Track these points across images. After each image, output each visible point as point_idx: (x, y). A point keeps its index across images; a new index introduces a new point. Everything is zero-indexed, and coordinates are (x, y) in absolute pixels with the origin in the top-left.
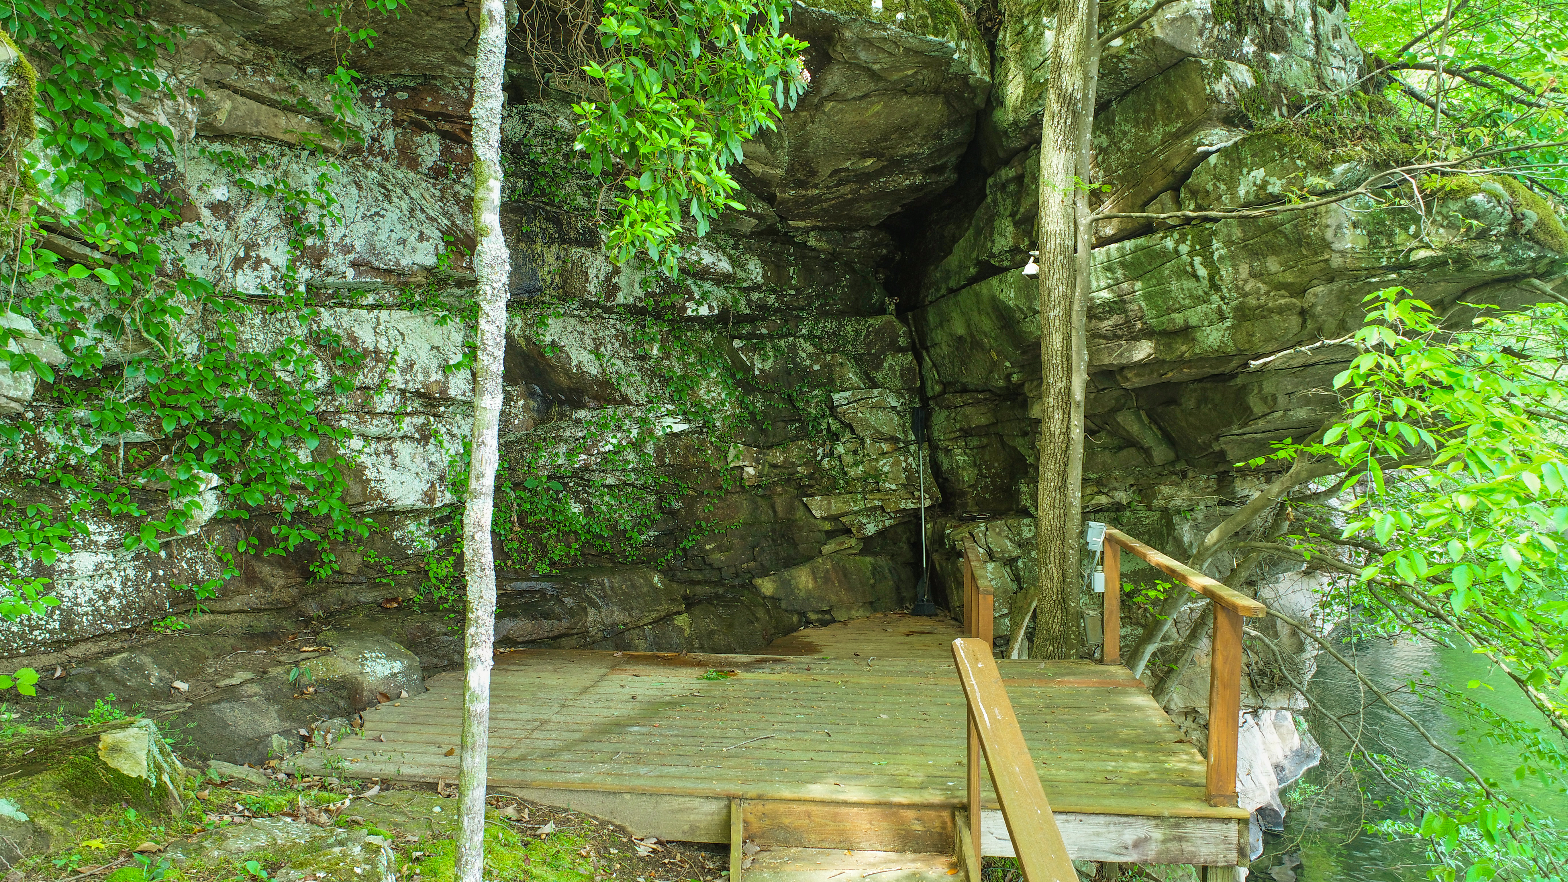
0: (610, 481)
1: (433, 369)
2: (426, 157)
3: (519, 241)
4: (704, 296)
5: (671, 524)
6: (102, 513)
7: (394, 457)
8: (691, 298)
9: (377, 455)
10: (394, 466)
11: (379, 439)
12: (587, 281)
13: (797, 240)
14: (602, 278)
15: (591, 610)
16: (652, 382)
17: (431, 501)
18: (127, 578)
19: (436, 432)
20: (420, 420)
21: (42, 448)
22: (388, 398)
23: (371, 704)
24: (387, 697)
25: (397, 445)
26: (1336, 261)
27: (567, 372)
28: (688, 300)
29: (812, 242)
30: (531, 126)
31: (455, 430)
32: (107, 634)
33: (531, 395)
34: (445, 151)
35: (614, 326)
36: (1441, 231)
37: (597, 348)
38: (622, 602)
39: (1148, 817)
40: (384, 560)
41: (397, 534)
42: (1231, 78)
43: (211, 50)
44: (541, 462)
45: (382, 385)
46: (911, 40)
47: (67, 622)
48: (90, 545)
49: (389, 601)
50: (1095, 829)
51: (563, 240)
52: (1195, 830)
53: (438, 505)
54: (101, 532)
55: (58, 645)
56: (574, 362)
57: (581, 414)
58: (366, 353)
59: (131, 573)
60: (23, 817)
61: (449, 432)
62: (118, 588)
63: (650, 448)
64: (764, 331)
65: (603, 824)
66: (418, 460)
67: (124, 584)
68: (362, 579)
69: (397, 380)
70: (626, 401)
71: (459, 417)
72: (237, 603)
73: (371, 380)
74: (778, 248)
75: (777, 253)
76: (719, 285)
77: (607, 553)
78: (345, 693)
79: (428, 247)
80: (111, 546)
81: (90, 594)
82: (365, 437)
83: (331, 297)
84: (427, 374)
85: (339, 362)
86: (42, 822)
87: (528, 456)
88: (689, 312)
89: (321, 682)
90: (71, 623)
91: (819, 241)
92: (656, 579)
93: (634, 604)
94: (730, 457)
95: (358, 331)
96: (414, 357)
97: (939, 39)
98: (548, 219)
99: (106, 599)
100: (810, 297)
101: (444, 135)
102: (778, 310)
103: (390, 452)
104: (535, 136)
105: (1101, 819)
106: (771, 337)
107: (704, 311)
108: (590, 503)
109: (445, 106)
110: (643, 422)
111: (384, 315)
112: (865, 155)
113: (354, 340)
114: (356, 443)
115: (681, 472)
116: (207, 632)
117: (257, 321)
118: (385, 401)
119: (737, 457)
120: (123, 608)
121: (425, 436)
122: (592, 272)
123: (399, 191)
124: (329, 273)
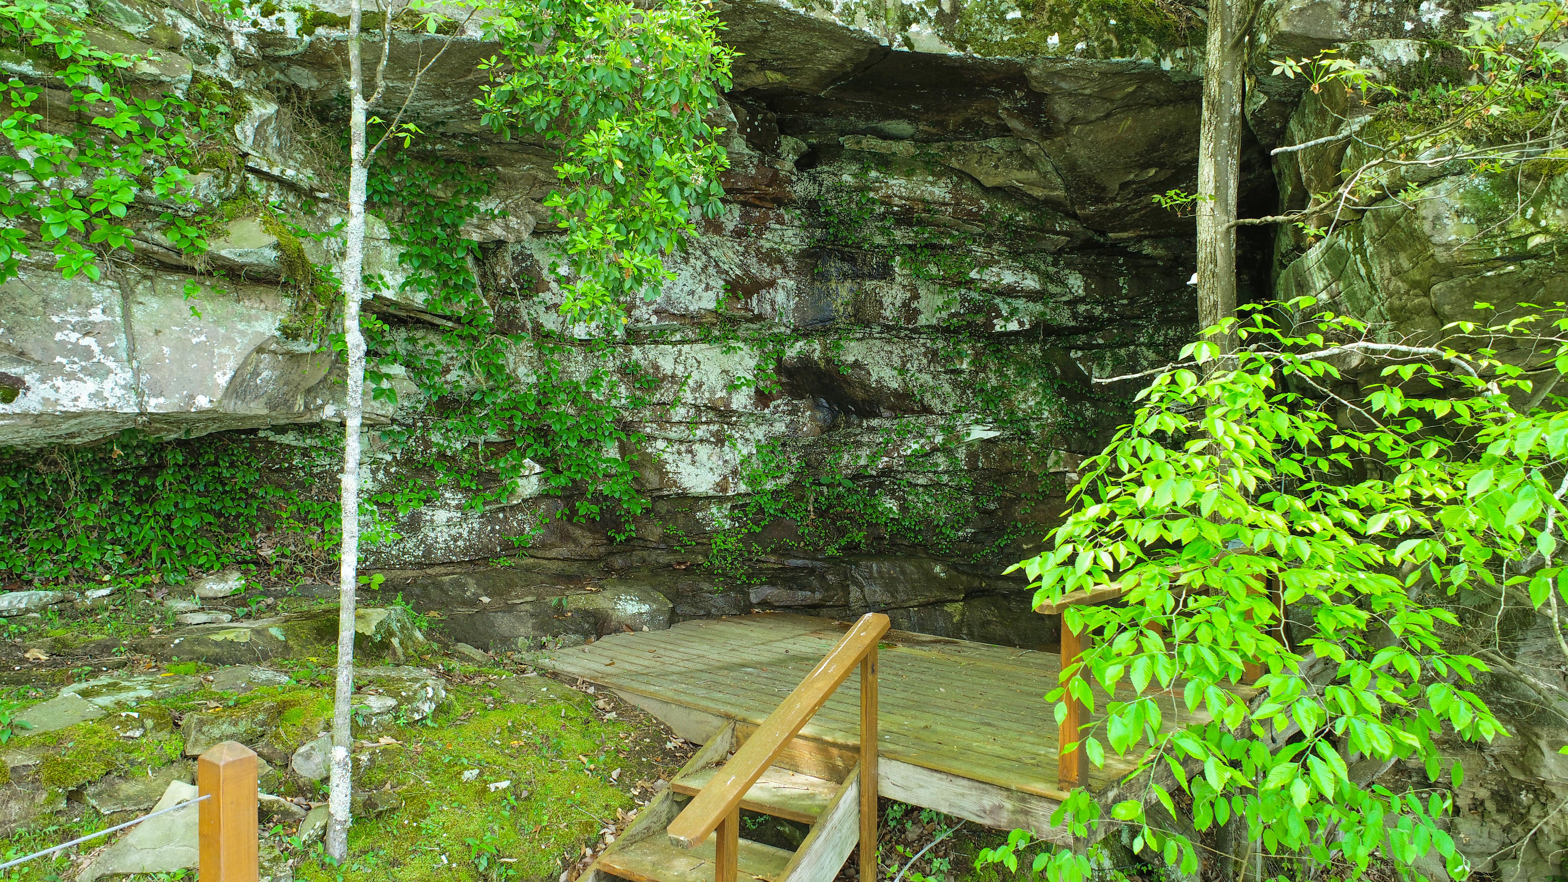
0: (922, 481)
1: (719, 388)
2: (728, 223)
3: (814, 280)
4: (1013, 312)
5: (987, 523)
6: (457, 487)
7: (694, 456)
8: (999, 315)
9: (679, 453)
10: (693, 463)
11: (681, 442)
12: (882, 307)
13: (1131, 249)
14: (898, 303)
15: (853, 588)
16: (964, 393)
17: (725, 490)
18: (473, 529)
19: (730, 437)
20: (714, 428)
21: (428, 444)
22: (682, 411)
23: (617, 630)
24: (631, 628)
25: (696, 447)
26: (1442, 256)
27: (865, 387)
28: (996, 317)
29: (1148, 250)
30: (821, 185)
31: (747, 435)
32: (452, 562)
33: (817, 406)
34: (744, 216)
35: (924, 345)
36: (1559, 212)
37: (904, 365)
38: (886, 585)
39: (1001, 788)
40: (680, 533)
41: (699, 515)
42: (1375, 60)
43: (536, 178)
44: (844, 462)
45: (677, 401)
46: (1098, 64)
47: (428, 552)
48: (445, 506)
49: (679, 564)
50: (959, 790)
51: (859, 276)
52: (1040, 809)
53: (730, 493)
54: (453, 498)
55: (420, 565)
56: (874, 377)
57: (875, 422)
58: (665, 377)
59: (476, 526)
60: (282, 638)
61: (742, 437)
62: (465, 535)
63: (961, 453)
64: (1101, 341)
65: (659, 723)
66: (714, 458)
67: (470, 533)
68: (662, 546)
69: (688, 396)
70: (927, 410)
71: (752, 425)
72: (554, 553)
73: (668, 397)
74: (1104, 260)
75: (1102, 266)
76: (1035, 302)
77: (920, 544)
78: (592, 620)
79: (711, 294)
80: (458, 507)
81: (446, 537)
82: (669, 440)
83: (647, 337)
84: (713, 391)
85: (637, 385)
86: (291, 643)
87: (829, 458)
88: (997, 328)
89: (578, 610)
90: (430, 553)
91: (1155, 248)
92: (938, 569)
93: (901, 588)
94: (1050, 462)
95: (661, 362)
96: (705, 379)
97: (1127, 59)
98: (843, 259)
99: (456, 541)
100: (1147, 305)
101: (744, 204)
102: (1110, 321)
103: (691, 452)
104: (828, 192)
105: (965, 782)
106: (1110, 347)
107: (1013, 326)
108: (905, 500)
109: (736, 183)
110: (949, 430)
111: (686, 348)
112: (1145, 167)
113: (657, 368)
114: (661, 444)
115: (1001, 476)
116: (528, 569)
117: (580, 358)
118: (679, 413)
119: (1056, 463)
120: (466, 548)
121: (720, 440)
122: (887, 301)
123: (698, 253)
124: (637, 321)
